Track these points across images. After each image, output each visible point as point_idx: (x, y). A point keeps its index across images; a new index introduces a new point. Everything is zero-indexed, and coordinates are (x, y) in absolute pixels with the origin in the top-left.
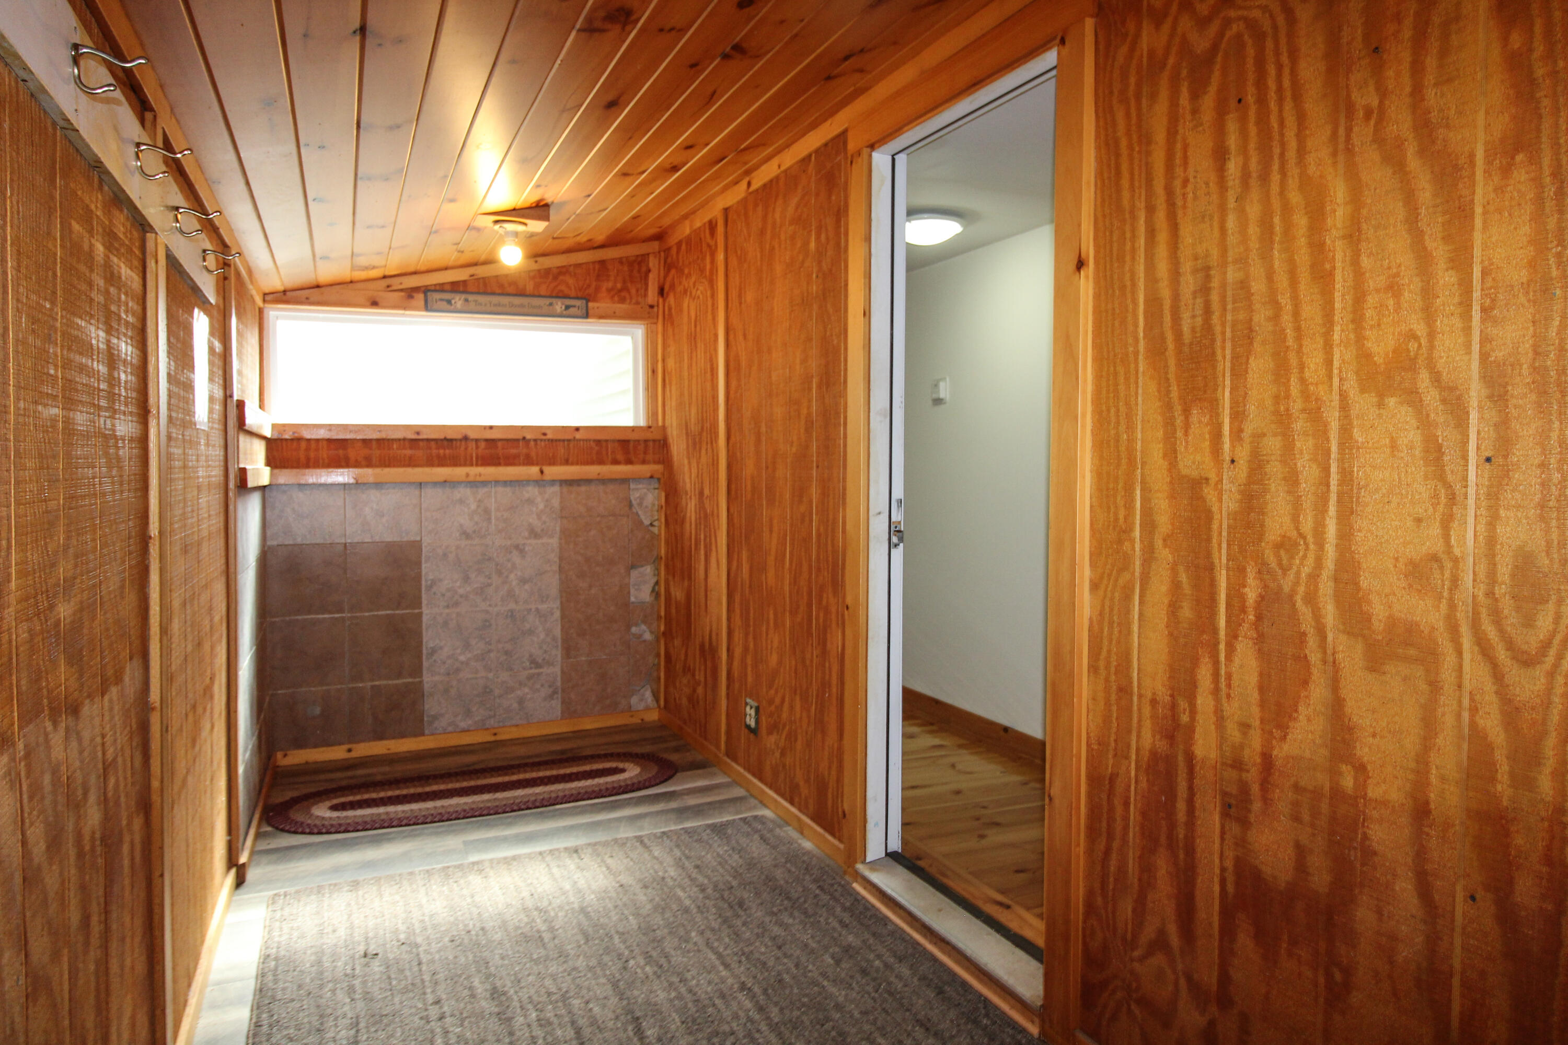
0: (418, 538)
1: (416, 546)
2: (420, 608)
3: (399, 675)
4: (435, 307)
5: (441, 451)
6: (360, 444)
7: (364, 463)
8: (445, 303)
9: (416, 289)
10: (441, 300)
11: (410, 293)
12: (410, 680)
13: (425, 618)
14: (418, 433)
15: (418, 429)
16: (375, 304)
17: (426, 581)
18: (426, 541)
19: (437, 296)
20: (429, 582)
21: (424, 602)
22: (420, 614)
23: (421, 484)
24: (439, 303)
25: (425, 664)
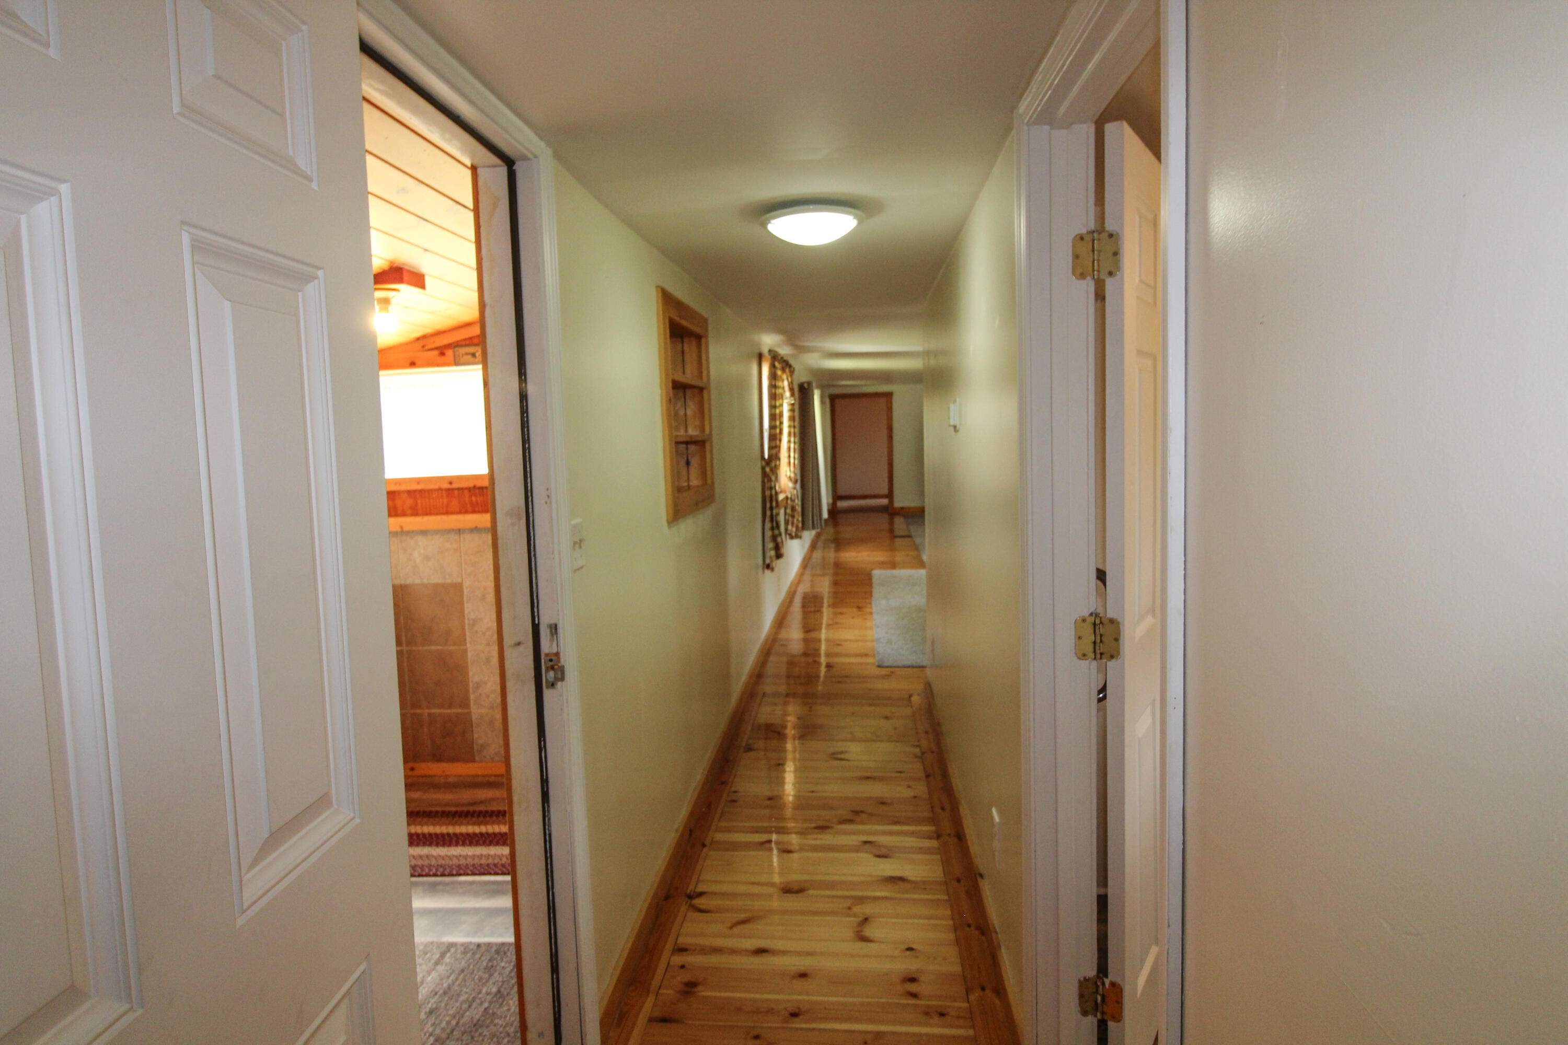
0: (459, 580)
1: (458, 587)
2: (465, 644)
3: (450, 707)
4: (462, 360)
5: (474, 499)
6: (406, 495)
7: (409, 512)
8: (470, 357)
9: (448, 346)
10: (467, 354)
11: (441, 350)
12: (459, 710)
13: (470, 654)
14: (451, 483)
15: (450, 480)
16: (413, 364)
17: (468, 620)
18: (467, 583)
19: (463, 350)
20: (471, 622)
21: (468, 639)
22: (466, 650)
23: (459, 530)
24: (465, 357)
25: (472, 697)
